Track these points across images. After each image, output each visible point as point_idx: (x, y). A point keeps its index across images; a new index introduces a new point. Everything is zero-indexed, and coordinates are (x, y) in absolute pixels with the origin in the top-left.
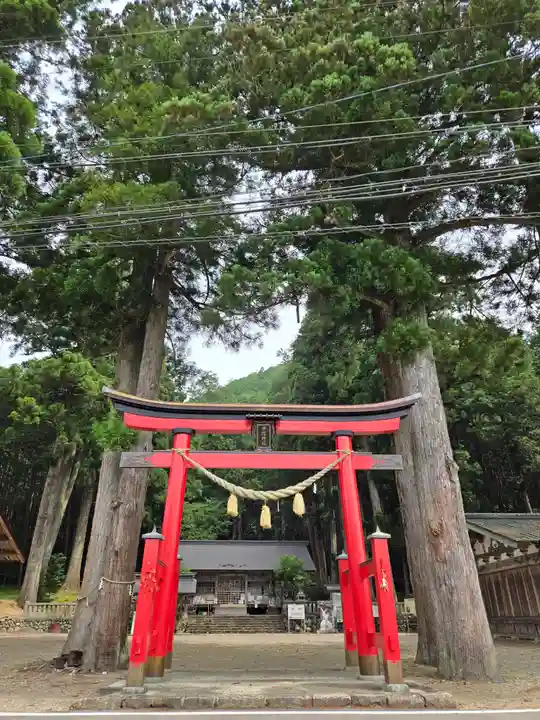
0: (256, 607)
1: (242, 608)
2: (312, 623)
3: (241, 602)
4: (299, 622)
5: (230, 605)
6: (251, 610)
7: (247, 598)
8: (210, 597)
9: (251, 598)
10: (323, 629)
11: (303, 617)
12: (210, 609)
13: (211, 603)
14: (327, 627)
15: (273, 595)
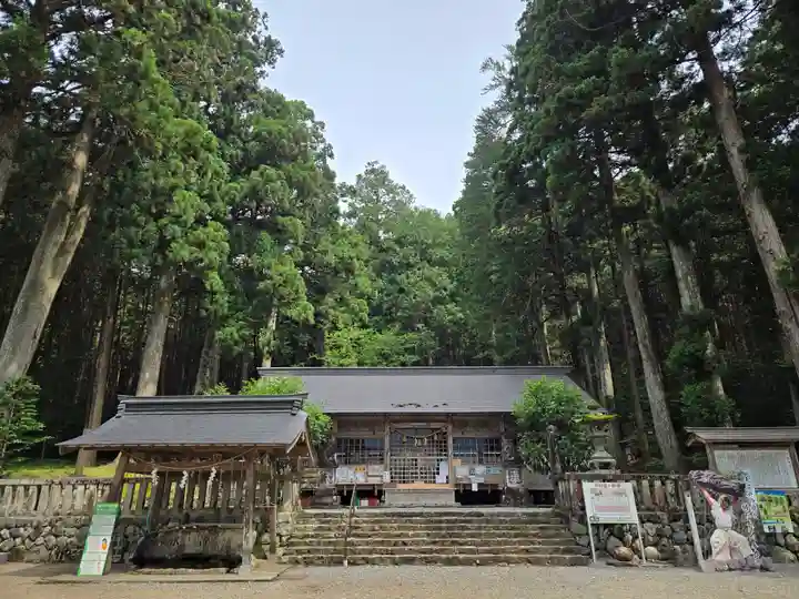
0: (475, 488)
1: (446, 492)
2: (660, 535)
3: (441, 479)
4: (616, 531)
5: (419, 485)
6: (465, 496)
7: (453, 469)
8: (376, 469)
9: (462, 471)
10: (720, 557)
11: (632, 516)
12: (372, 494)
13: (375, 481)
14: (732, 550)
15: (518, 462)
